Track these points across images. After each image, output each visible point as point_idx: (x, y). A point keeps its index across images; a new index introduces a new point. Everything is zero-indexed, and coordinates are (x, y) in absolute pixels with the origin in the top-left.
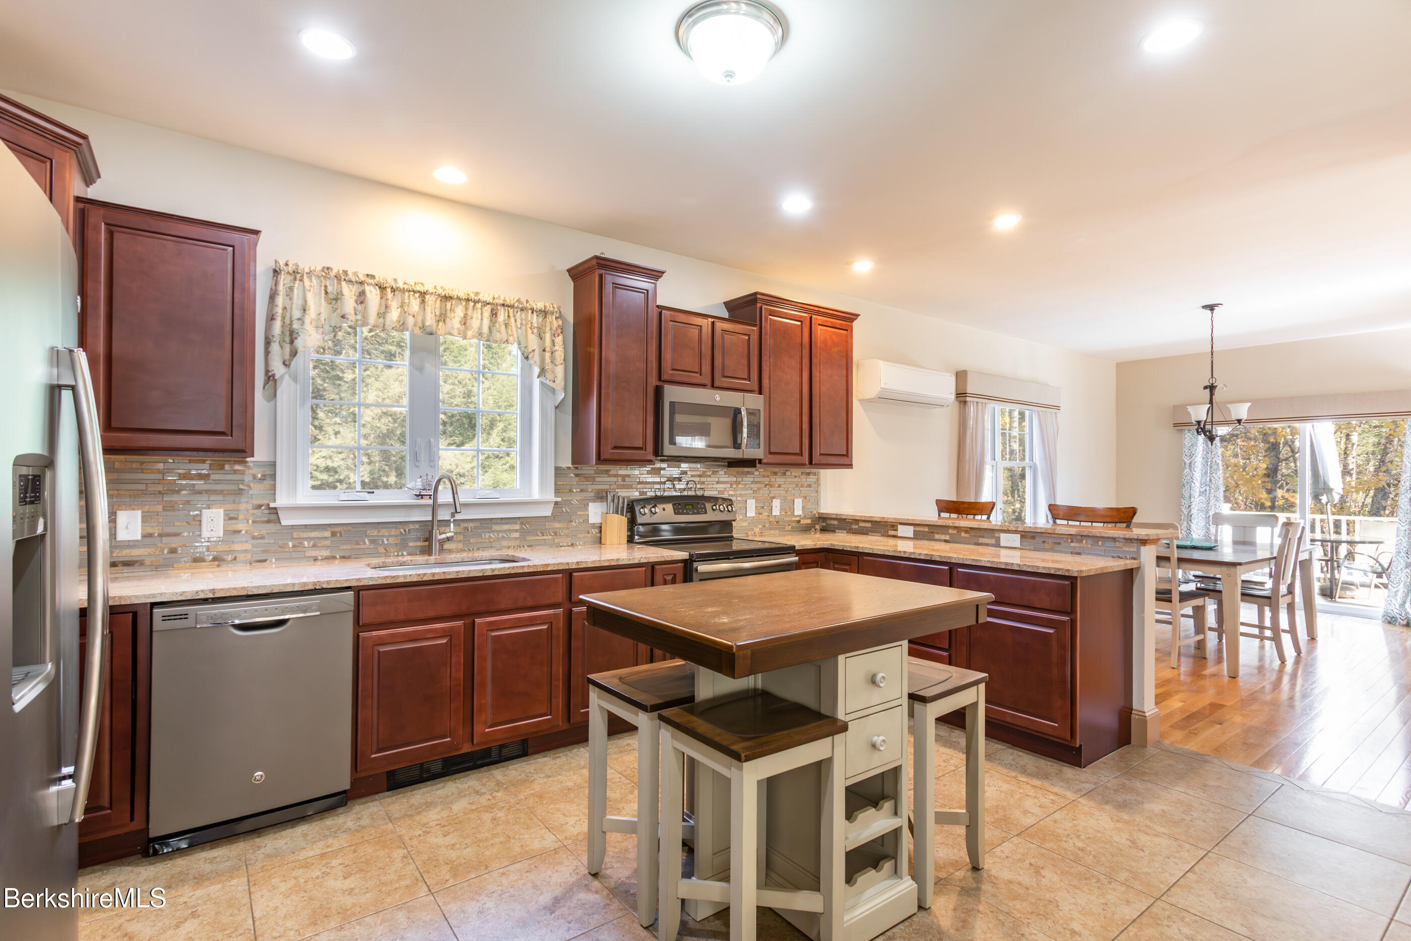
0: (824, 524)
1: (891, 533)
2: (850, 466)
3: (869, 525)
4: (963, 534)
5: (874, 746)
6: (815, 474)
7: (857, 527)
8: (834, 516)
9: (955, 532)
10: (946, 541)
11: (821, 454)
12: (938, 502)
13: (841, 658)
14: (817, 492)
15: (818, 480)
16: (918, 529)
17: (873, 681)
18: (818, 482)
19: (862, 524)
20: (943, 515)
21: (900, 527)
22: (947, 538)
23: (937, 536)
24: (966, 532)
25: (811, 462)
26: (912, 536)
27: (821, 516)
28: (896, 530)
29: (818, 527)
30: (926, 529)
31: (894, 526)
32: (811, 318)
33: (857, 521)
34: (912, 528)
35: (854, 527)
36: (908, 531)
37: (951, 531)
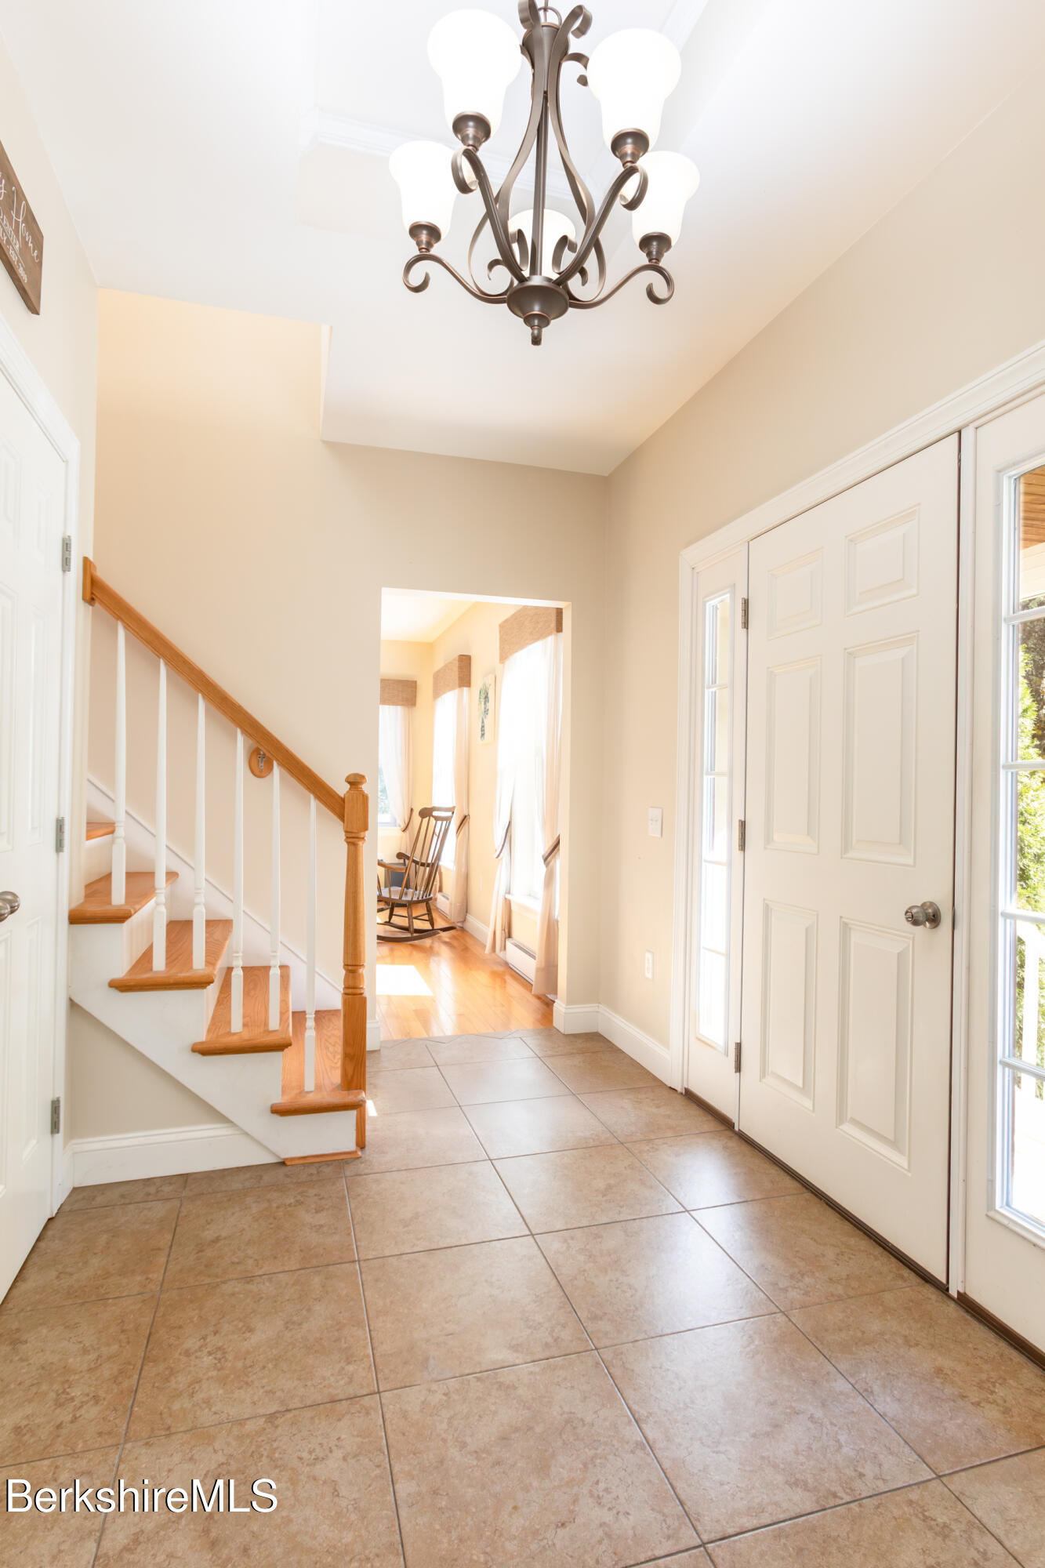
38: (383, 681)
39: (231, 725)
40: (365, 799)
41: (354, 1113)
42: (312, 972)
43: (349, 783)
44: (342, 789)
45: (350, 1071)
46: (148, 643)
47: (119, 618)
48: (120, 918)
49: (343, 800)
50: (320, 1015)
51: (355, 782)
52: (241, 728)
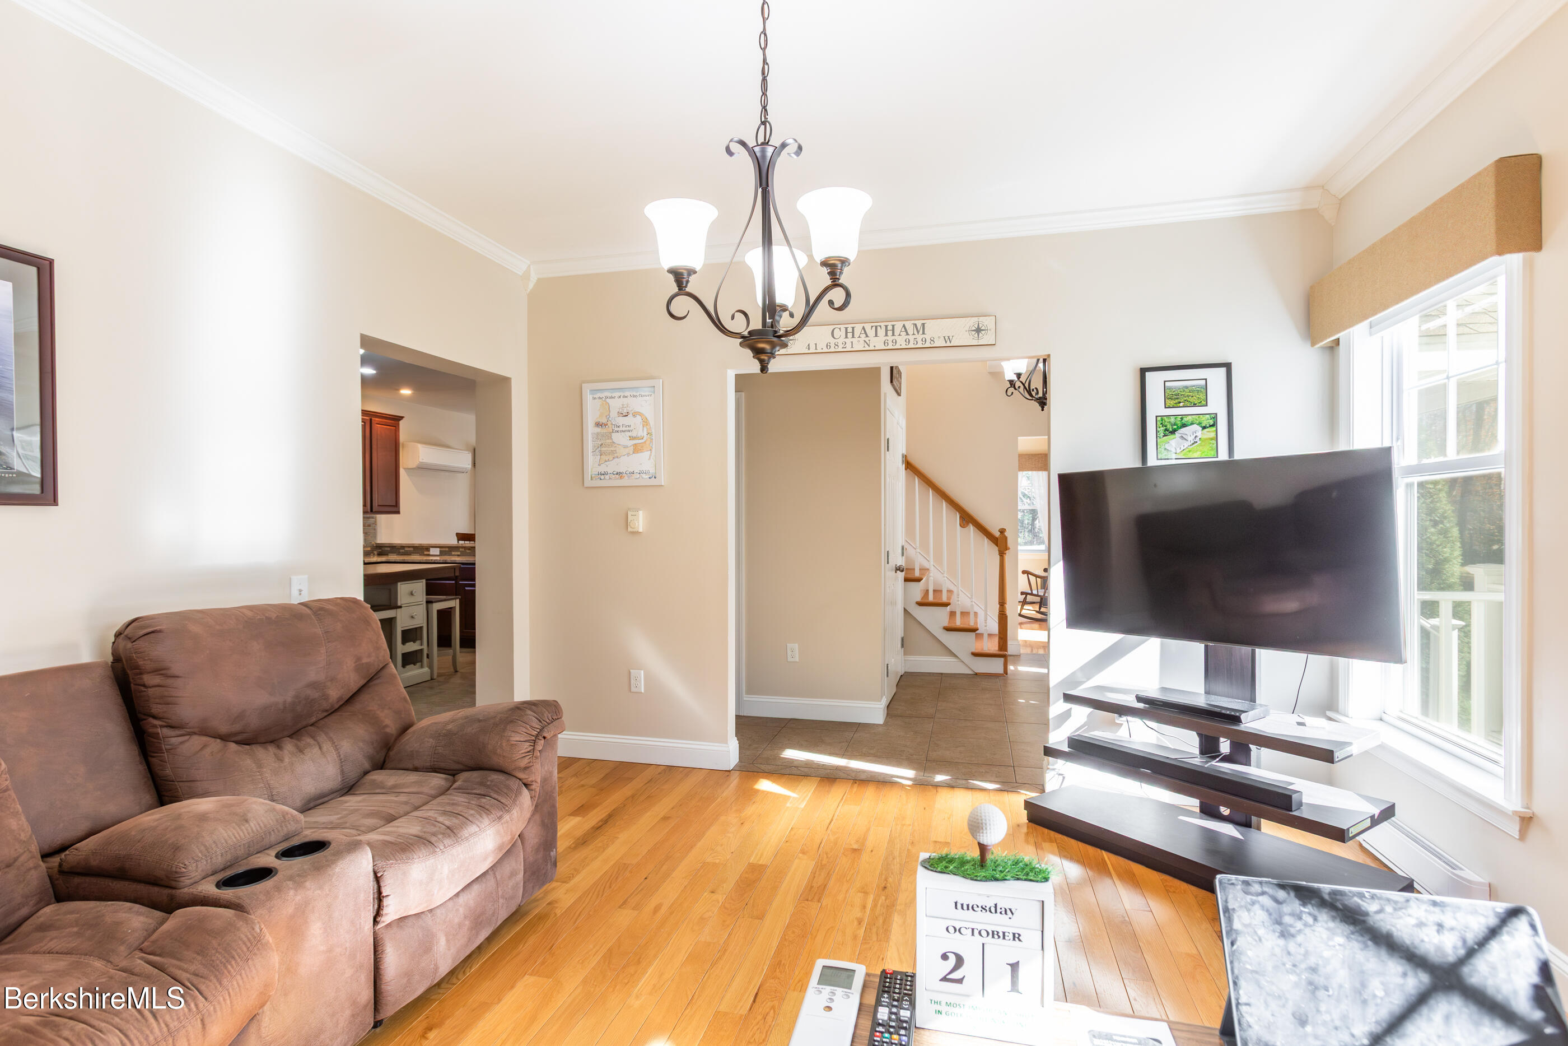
0: (380, 550)
1: (426, 553)
2: (398, 512)
3: (412, 549)
4: (468, 551)
5: (412, 617)
6: (373, 518)
7: (403, 551)
8: (388, 545)
9: (463, 550)
10: (458, 555)
11: (379, 506)
12: (457, 534)
13: (399, 584)
14: (375, 529)
15: (376, 522)
16: (442, 549)
17: (412, 594)
18: (375, 523)
19: (406, 549)
20: (461, 542)
21: (431, 549)
22: (459, 553)
23: (453, 553)
24: (469, 549)
25: (372, 510)
26: (438, 554)
27: (378, 545)
28: (429, 551)
29: (376, 553)
30: (447, 549)
31: (427, 548)
32: (371, 420)
33: (403, 547)
34: (438, 549)
35: (401, 551)
36: (436, 551)
37: (461, 550)
38: (1019, 455)
39: (955, 511)
40: (1006, 538)
41: (1003, 659)
42: (986, 615)
43: (1000, 532)
44: (997, 534)
45: (1001, 644)
46: (926, 483)
47: (916, 474)
48: (919, 580)
49: (997, 538)
50: (990, 635)
51: (1002, 531)
52: (959, 512)
